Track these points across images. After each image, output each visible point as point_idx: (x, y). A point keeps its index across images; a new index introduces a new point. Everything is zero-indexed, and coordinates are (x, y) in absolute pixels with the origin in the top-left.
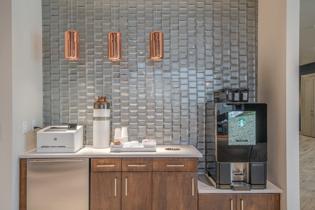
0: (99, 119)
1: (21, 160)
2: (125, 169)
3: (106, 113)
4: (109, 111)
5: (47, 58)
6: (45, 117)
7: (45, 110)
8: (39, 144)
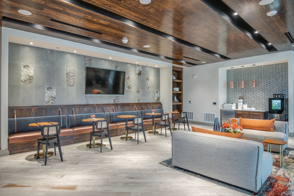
0: (240, 102)
1: (221, 110)
2: (244, 114)
3: (242, 100)
4: (243, 100)
5: (228, 87)
6: (227, 101)
7: (227, 100)
8: (224, 107)
